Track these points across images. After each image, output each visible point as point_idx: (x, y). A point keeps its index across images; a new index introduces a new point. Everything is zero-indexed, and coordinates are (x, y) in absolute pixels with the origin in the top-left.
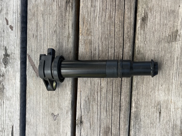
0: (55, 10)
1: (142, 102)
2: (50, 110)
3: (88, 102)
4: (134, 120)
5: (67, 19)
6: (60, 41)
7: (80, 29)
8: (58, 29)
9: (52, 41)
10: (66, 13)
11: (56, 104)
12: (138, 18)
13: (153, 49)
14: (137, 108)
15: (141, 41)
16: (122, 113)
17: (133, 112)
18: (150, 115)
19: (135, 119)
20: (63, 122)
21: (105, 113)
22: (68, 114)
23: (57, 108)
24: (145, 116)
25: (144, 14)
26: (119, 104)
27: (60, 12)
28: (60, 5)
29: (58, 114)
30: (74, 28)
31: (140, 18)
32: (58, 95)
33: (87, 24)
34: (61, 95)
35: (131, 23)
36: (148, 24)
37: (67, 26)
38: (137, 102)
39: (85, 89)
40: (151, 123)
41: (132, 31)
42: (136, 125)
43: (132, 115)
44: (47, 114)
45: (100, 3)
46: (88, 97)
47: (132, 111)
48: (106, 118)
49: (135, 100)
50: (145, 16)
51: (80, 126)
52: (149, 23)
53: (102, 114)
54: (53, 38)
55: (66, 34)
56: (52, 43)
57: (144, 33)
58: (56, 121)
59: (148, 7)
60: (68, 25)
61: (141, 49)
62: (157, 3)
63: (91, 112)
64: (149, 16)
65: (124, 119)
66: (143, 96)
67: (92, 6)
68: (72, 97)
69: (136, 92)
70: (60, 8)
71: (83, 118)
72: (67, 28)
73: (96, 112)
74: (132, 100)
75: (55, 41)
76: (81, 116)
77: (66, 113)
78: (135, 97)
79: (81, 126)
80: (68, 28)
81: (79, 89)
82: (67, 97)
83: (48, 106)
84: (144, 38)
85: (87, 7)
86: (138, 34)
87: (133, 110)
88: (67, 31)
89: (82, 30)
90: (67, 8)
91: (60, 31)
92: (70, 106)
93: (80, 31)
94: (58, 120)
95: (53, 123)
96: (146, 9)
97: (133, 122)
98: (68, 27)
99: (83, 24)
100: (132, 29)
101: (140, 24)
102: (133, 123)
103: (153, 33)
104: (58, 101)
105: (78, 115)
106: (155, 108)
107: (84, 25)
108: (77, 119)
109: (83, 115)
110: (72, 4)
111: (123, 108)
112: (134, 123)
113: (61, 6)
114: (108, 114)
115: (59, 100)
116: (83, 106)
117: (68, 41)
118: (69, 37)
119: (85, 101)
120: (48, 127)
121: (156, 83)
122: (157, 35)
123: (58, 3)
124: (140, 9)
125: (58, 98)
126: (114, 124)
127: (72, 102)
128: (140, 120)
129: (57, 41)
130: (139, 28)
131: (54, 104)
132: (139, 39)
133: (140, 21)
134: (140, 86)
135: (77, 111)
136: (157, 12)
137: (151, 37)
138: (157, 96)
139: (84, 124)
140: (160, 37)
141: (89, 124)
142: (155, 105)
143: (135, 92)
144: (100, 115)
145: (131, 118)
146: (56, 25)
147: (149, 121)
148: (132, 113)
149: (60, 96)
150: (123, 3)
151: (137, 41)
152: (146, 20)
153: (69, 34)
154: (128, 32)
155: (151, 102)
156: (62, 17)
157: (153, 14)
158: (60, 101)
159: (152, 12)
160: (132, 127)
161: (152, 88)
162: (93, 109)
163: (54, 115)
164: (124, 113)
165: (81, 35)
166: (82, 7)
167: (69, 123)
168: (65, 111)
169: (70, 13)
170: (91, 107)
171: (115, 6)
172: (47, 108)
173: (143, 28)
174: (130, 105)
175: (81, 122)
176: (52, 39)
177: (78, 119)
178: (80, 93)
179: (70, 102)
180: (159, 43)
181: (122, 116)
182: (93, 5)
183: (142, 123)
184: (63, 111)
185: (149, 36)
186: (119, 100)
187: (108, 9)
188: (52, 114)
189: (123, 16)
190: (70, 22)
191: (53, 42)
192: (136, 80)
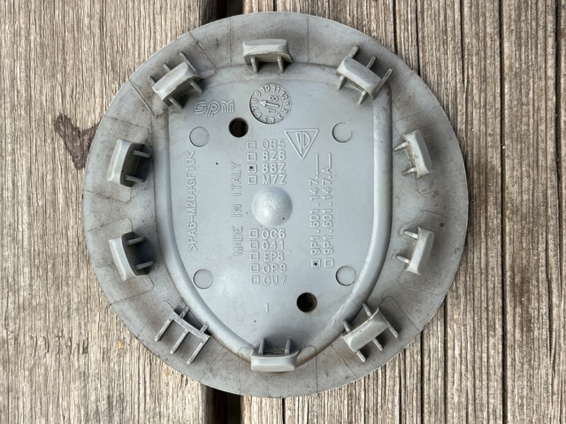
2: (43, 92)
11: (87, 47)
21: (452, 67)
44: (22, 124)
83: (28, 68)
95: (66, 189)
114: (473, 72)
120: (30, 225)
126: (521, 138)
172: (21, 86)
188: (61, 121)
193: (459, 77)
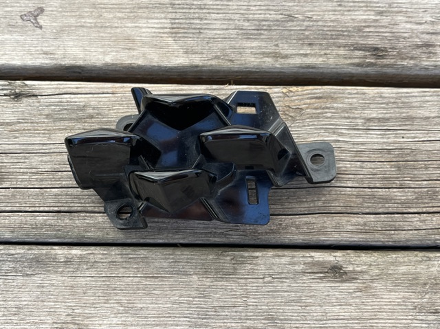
0: (353, 17)
1: (85, 278)
2: (55, 3)
3: (81, 114)
4: (28, 257)
5: (328, 52)
6: (262, 32)
7: (300, 88)
8: (299, 25)
9: (263, 8)
10: (345, 47)
11: (72, 21)
12: (339, 254)
13: (251, 301)
14: (68, 262)
15: (273, 264)
16: (51, 219)
17: (53, 252)
18: (45, 303)
19: (32, 259)
20: (17, 42)
21: (48, 167)
22: (41, 56)
23: (61, 24)
24: (43, 287)
25: (351, 272)
26: (79, 209)
27: (346, 31)
28: (367, 30)
29: (41, 27)
30: (302, 70)
31: (340, 259)
32: (102, 27)
33: (316, 109)
34: (102, 34)
35: (325, 233)
36: (323, 285)
37: (308, 52)
38: (87, 263)
39: (120, 105)
40: (19, 308)
41: (299, 238)
42: (14, 261)
43: (44, 250)
45: (377, 143)
46: (98, 114)
47: (56, 247)
48: (34, 171)
49: (92, 256)
50: (345, 273)
51: (5, 92)
52: (324, 287)
53: (44, 158)
54: (272, 10)
55: (285, 49)
56: (257, 8)
57: (296, 273)
58: (20, 21)
59: (372, 281)
60: (312, 55)
61: (249, 267)
62: (386, 305)
63: (51, 126)
64: (345, 286)
65: (32, 225)
66: (104, 279)
67: (369, 120)
68: (95, 66)
69: (118, 258)
70: (360, 30)
71: (31, 100)
72: (302, 52)
73: (49, 138)
74: (93, 248)
75: (263, 16)
76: (36, 96)
77: (45, 49)
78: (100, 256)
79: (5, 95)
80: (301, 55)
81: (121, 87)
82: (94, 54)
84: (282, 273)
85: (364, 108)
86: (293, 257)
87: (60, 252)
88: (294, 52)
89: (300, 93)
90: (360, 50)
91: (292, 32)
92: (67, 62)
93: (294, 88)
94: (22, 27)
95: (12, 11)
96: (366, 277)
97: (23, 251)
98: (306, 55)
99: (316, 98)
100: (306, 237)
101: (321, 259)
102: (18, 252)
103: (299, 301)
104: (83, 26)
105: (39, 85)
106: (69, 319)
107: (313, 100)
108: (28, 82)
109: (39, 102)
110: (372, 63)
111: (66, 221)
112: (20, 256)
113: (365, 34)
114: (45, 176)
115: (85, 30)
116: (68, 102)
117: (263, 53)
118: (276, 56)
119: (84, 106)
121: (145, 317)
122: (292, 310)
123: (372, 24)
124: (365, 257)
125: (91, 27)
126: (14, 196)
127: (80, 67)
128: (28, 275)
129: (264, 23)
130: (312, 257)
131: (73, 14)
132: (277, 260)
133: (332, 259)
134: (137, 268)
135: (53, 83)
136: (358, 307)
137: (286, 294)
138: (105, 322)
139: (10, 105)
140: (285, 320)
141: (12, 119)
142: (79, 316)
143: (116, 254)
144: (43, 151)
145: (34, 247)
146: (310, 19)
147: (25, 301)
148: (49, 247)
149: (99, 32)
150: (380, 210)
151: (271, 253)
152: (335, 277)
153: (286, 57)
154: (297, 227)
155: (85, 305)
156: (332, 36)
157: (353, 298)
158: (81, 32)
159: (358, 294)
160: (6, 252)
161: (130, 306)
162: (60, 129)
163: (38, 15)
164: (51, 225)
165: (285, 90)
166: (364, 94)
167: (13, 59)
168: (52, 48)
169: (346, 58)
170: (67, 123)
171: (372, 185)
173: (309, 271)
174: (75, 241)
175: (17, 96)
176: (268, 10)
177: (26, 85)
178: (110, 91)
179: (81, 63)
180: (268, 319)
181: (40, 219)
182: (372, 124)
183: (20, 280)
184: (51, 42)
185: (288, 289)
186: (90, 209)
187: (363, 168)
188: (42, 10)
189: (344, 210)
190: (321, 59)
191: (260, 12)
192: (153, 256)
193: (44, 170)
